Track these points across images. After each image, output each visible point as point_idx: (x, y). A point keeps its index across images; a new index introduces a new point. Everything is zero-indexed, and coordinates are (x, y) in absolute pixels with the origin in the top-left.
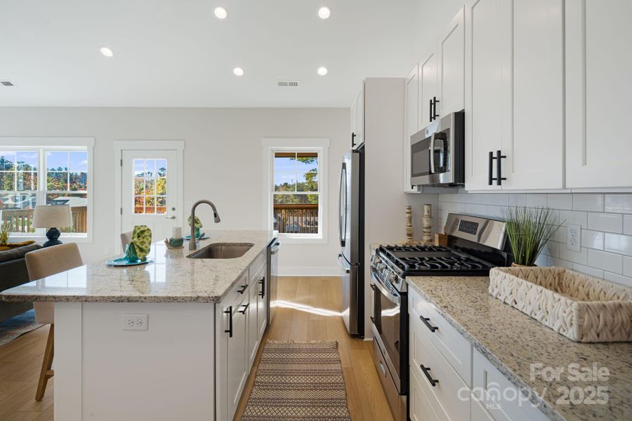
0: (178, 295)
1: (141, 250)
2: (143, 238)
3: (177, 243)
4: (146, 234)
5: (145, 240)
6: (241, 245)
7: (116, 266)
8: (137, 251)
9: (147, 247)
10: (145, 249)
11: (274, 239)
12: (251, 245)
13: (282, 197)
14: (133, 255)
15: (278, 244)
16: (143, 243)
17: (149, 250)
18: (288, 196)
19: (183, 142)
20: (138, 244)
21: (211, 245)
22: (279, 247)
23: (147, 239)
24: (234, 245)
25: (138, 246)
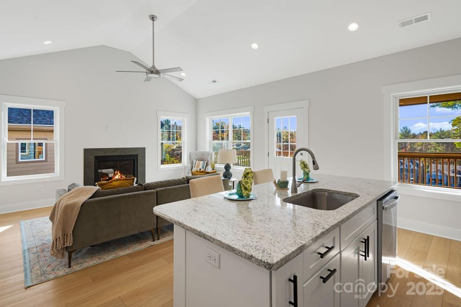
0: (236, 247)
1: (246, 189)
2: (247, 179)
3: (283, 185)
4: (250, 175)
5: (248, 181)
6: (346, 194)
7: (229, 199)
8: (243, 189)
9: (249, 186)
10: (248, 188)
11: (392, 191)
12: (357, 196)
13: (422, 145)
14: (240, 192)
15: (396, 198)
16: (247, 183)
17: (251, 189)
18: (430, 144)
19: (308, 101)
20: (243, 183)
21: (315, 190)
22: (397, 201)
23: (250, 180)
24: (338, 193)
25: (243, 185)
